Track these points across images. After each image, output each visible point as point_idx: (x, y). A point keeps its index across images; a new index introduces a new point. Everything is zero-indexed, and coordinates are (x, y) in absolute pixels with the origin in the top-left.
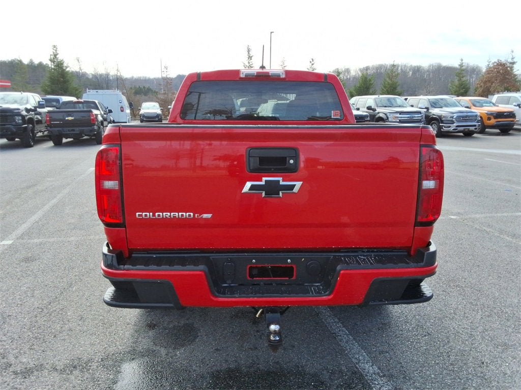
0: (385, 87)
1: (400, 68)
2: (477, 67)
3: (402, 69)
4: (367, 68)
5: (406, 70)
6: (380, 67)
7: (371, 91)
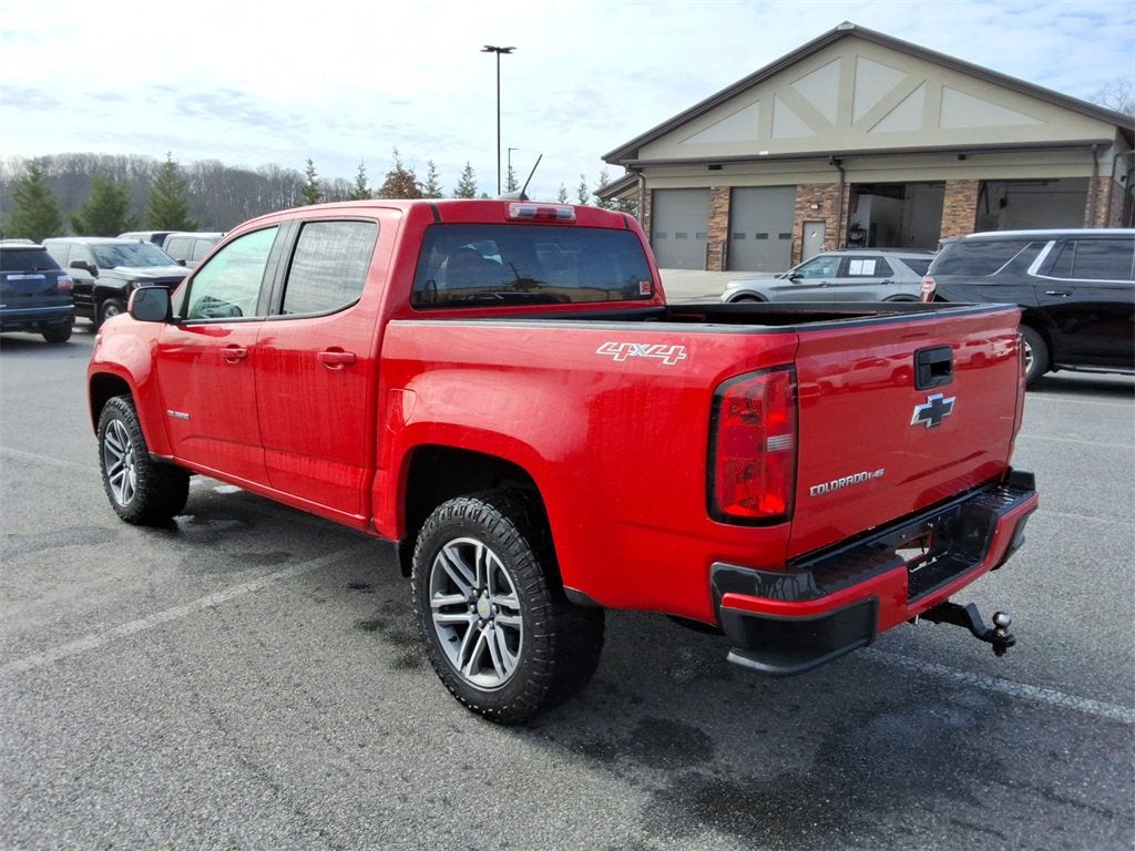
0: (156, 211)
1: (129, 166)
2: (295, 176)
3: (134, 169)
4: (46, 162)
5: (145, 171)
6: (80, 161)
7: (126, 218)
